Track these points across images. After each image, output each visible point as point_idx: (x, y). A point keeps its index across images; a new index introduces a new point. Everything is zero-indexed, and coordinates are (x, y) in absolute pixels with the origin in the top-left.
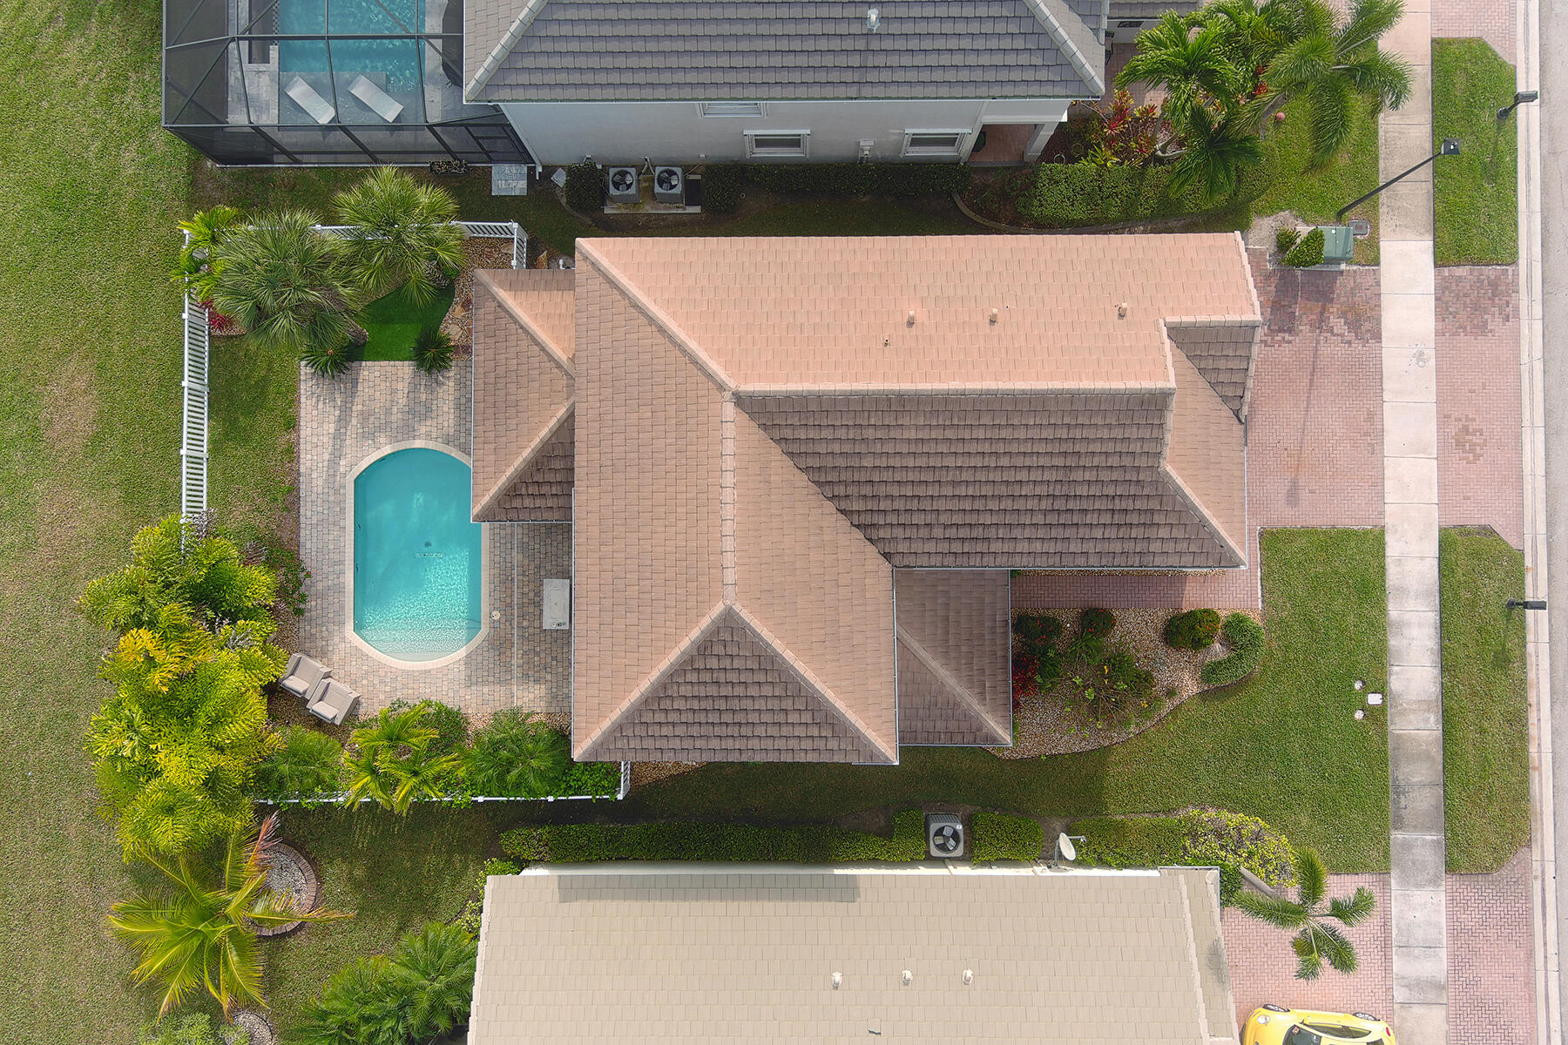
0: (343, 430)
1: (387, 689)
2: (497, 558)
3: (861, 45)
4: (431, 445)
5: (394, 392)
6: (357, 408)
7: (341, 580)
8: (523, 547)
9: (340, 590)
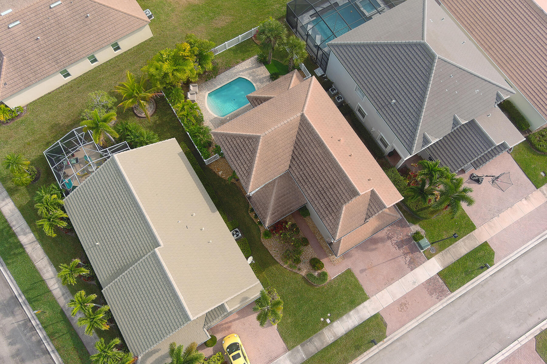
0: (248, 70)
1: (200, 106)
3: (387, 103)
4: (256, 87)
5: (262, 74)
6: (254, 70)
7: (217, 86)
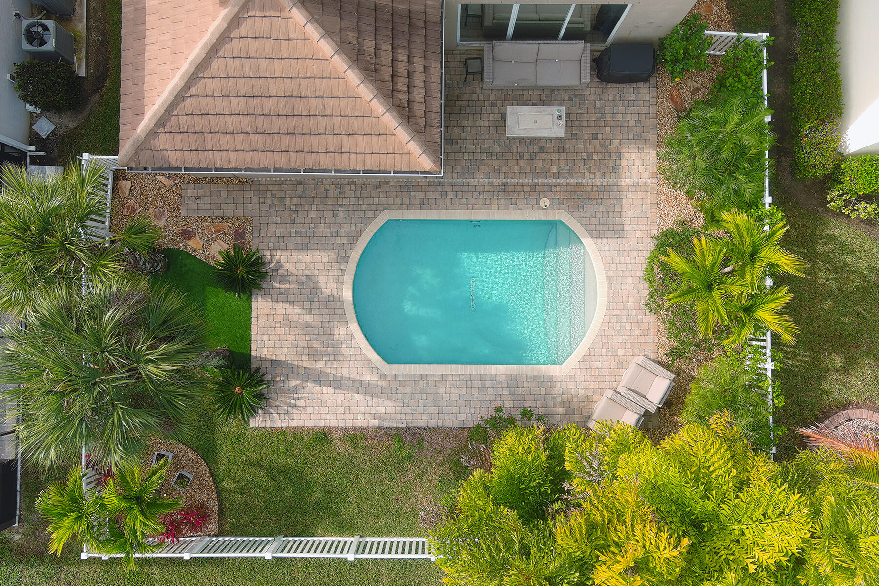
0: (331, 378)
1: (628, 326)
2: (480, 201)
5: (286, 320)
6: (305, 362)
7: (502, 379)
8: (467, 172)
9: (513, 380)
